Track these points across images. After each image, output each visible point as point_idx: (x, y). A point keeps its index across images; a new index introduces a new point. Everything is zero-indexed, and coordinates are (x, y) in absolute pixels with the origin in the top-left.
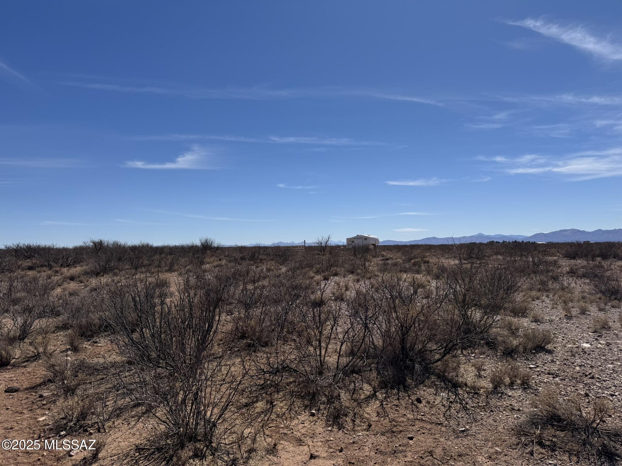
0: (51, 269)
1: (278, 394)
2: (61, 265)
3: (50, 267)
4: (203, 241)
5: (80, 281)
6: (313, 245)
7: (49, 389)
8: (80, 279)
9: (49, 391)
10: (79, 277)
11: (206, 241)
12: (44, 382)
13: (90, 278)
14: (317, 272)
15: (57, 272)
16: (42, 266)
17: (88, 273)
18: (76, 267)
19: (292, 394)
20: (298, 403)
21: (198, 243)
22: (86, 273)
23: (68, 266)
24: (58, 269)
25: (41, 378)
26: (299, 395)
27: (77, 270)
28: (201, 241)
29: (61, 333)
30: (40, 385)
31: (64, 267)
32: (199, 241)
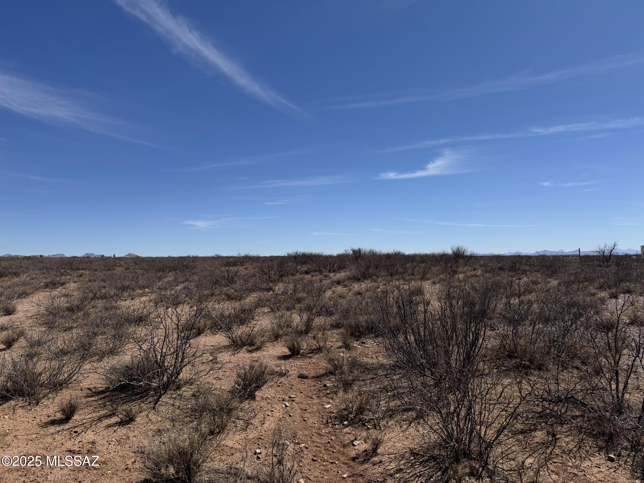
0: (321, 274)
1: (562, 427)
2: (329, 271)
3: (321, 272)
4: (455, 249)
5: (344, 285)
6: (592, 254)
7: (330, 381)
8: (345, 283)
9: (330, 382)
10: (344, 282)
11: (458, 249)
12: (326, 373)
13: (352, 283)
14: (601, 288)
15: (326, 276)
16: (315, 271)
17: (351, 279)
18: (340, 273)
19: (580, 429)
20: (590, 442)
21: (449, 251)
22: (349, 278)
23: (334, 271)
24: (326, 274)
25: (323, 369)
26: (590, 433)
27: (341, 275)
28: (452, 249)
29: (335, 331)
30: (323, 375)
31: (331, 273)
32: (451, 250)
